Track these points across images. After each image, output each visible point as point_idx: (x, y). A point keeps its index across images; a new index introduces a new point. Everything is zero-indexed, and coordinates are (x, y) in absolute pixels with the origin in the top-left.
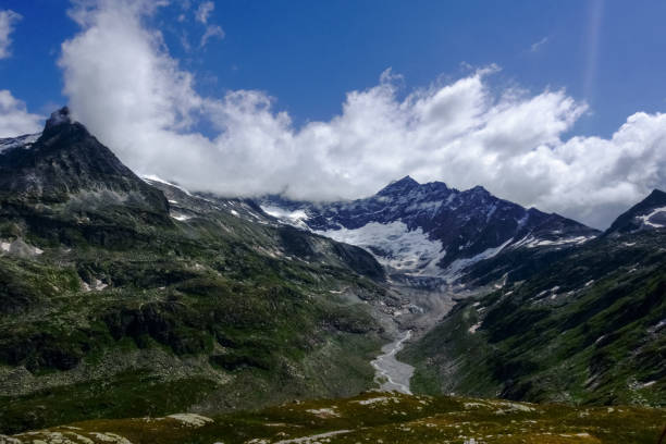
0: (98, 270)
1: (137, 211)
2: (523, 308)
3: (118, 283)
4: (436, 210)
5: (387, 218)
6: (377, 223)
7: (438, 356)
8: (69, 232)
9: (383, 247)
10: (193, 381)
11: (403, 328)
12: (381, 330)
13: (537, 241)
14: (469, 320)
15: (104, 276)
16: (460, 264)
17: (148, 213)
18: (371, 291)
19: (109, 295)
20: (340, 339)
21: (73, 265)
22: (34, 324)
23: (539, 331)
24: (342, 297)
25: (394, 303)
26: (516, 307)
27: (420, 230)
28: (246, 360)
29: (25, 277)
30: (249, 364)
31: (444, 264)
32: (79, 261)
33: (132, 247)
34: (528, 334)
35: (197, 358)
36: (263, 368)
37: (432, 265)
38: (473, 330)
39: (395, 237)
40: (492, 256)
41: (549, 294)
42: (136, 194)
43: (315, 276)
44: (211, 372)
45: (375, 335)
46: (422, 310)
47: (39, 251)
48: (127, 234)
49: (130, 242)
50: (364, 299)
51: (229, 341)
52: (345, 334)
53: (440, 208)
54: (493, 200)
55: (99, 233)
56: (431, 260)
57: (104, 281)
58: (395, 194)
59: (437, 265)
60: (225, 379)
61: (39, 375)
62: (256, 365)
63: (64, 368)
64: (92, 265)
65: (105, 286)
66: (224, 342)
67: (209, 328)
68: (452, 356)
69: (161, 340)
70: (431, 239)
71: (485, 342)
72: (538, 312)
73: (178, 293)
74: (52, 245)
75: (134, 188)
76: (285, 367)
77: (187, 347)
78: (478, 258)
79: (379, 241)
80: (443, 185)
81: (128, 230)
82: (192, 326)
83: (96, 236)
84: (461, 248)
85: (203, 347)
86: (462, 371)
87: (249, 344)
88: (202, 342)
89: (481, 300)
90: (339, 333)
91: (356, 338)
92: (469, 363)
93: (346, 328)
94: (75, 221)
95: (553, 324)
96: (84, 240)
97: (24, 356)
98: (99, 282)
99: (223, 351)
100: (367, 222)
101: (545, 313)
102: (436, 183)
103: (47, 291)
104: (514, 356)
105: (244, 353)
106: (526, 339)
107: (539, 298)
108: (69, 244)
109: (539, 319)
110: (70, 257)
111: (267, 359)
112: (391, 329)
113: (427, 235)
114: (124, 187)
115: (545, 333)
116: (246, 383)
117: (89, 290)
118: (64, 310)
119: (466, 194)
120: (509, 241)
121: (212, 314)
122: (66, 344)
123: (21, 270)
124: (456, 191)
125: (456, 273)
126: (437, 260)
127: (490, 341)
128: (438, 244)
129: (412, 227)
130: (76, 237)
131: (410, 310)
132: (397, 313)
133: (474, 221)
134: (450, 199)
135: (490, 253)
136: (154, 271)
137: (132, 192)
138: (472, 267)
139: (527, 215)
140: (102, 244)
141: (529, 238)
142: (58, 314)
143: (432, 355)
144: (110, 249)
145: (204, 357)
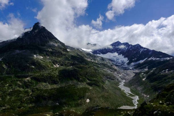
0: (57, 62)
1: (61, 48)
2: (158, 74)
3: (62, 65)
4: (126, 50)
5: (113, 51)
6: (110, 53)
7: (135, 86)
8: (48, 53)
9: (112, 59)
10: (84, 88)
11: (122, 79)
12: (118, 79)
13: (155, 58)
14: (142, 77)
15: (58, 64)
16: (133, 64)
17: (63, 49)
18: (113, 70)
19: (60, 68)
20: (108, 81)
21: (51, 61)
22: (48, 74)
23: (165, 80)
24: (107, 71)
25: (119, 73)
26: (156, 74)
27: (121, 55)
28: (94, 84)
29: (43, 63)
30: (95, 85)
31: (129, 64)
32: (52, 60)
33: (62, 57)
34: (162, 80)
35: (83, 83)
36: (98, 86)
37: (125, 64)
38: (144, 79)
39: (115, 56)
40: (142, 62)
41: (165, 71)
42: (59, 44)
43: (99, 66)
44: (87, 86)
45: (116, 80)
46: (126, 75)
47: (42, 57)
48: (60, 54)
49: (61, 56)
50: (112, 72)
51: (90, 80)
52: (110, 80)
53: (127, 49)
54: (142, 47)
55: (54, 53)
56: (125, 63)
57: (58, 65)
58: (115, 46)
59: (127, 64)
60: (91, 88)
61: (51, 85)
62: (96, 85)
63: (56, 84)
64: (55, 61)
65: (59, 66)
66: (89, 80)
67: (85, 76)
68: (139, 85)
69: (75, 79)
70: (125, 57)
71: (149, 83)
72: (164, 75)
73: (76, 68)
74: (45, 56)
75: (58, 42)
76: (102, 86)
77: (81, 80)
78: (138, 62)
79: (111, 57)
80: (128, 43)
81: (61, 53)
82: (82, 76)
83: (54, 54)
84: (133, 60)
85: (84, 80)
86: (144, 89)
87: (94, 80)
88: (84, 79)
89: (144, 73)
90: (108, 79)
91: (112, 81)
92: (145, 87)
93: (110, 78)
94: (49, 50)
95: (169, 78)
96: (51, 55)
97: (47, 81)
98: (57, 65)
99: (89, 82)
100: (108, 52)
101: (166, 76)
102: (126, 43)
103: (48, 66)
104: (159, 85)
105: (93, 82)
106: (162, 82)
107: (162, 72)
108: (48, 56)
109: (164, 77)
110: (49, 59)
111: (98, 84)
112: (120, 79)
113: (124, 56)
114: (56, 42)
115: (167, 80)
116: (95, 89)
117: (56, 67)
118: (53, 71)
119: (134, 46)
120: (146, 58)
121: (85, 73)
122: (56, 78)
123: (42, 62)
124: (131, 45)
125: (132, 66)
126: (127, 63)
127: (150, 82)
128: (127, 59)
129: (119, 54)
130: (50, 54)
131: (123, 75)
132: (120, 76)
133: (137, 53)
134: (130, 47)
135: (141, 62)
136: (69, 63)
137: (58, 44)
138: (136, 65)
139: (151, 52)
140: (55, 56)
141: (153, 58)
142: (52, 72)
143: (133, 85)
144: (57, 57)
145: (85, 83)
